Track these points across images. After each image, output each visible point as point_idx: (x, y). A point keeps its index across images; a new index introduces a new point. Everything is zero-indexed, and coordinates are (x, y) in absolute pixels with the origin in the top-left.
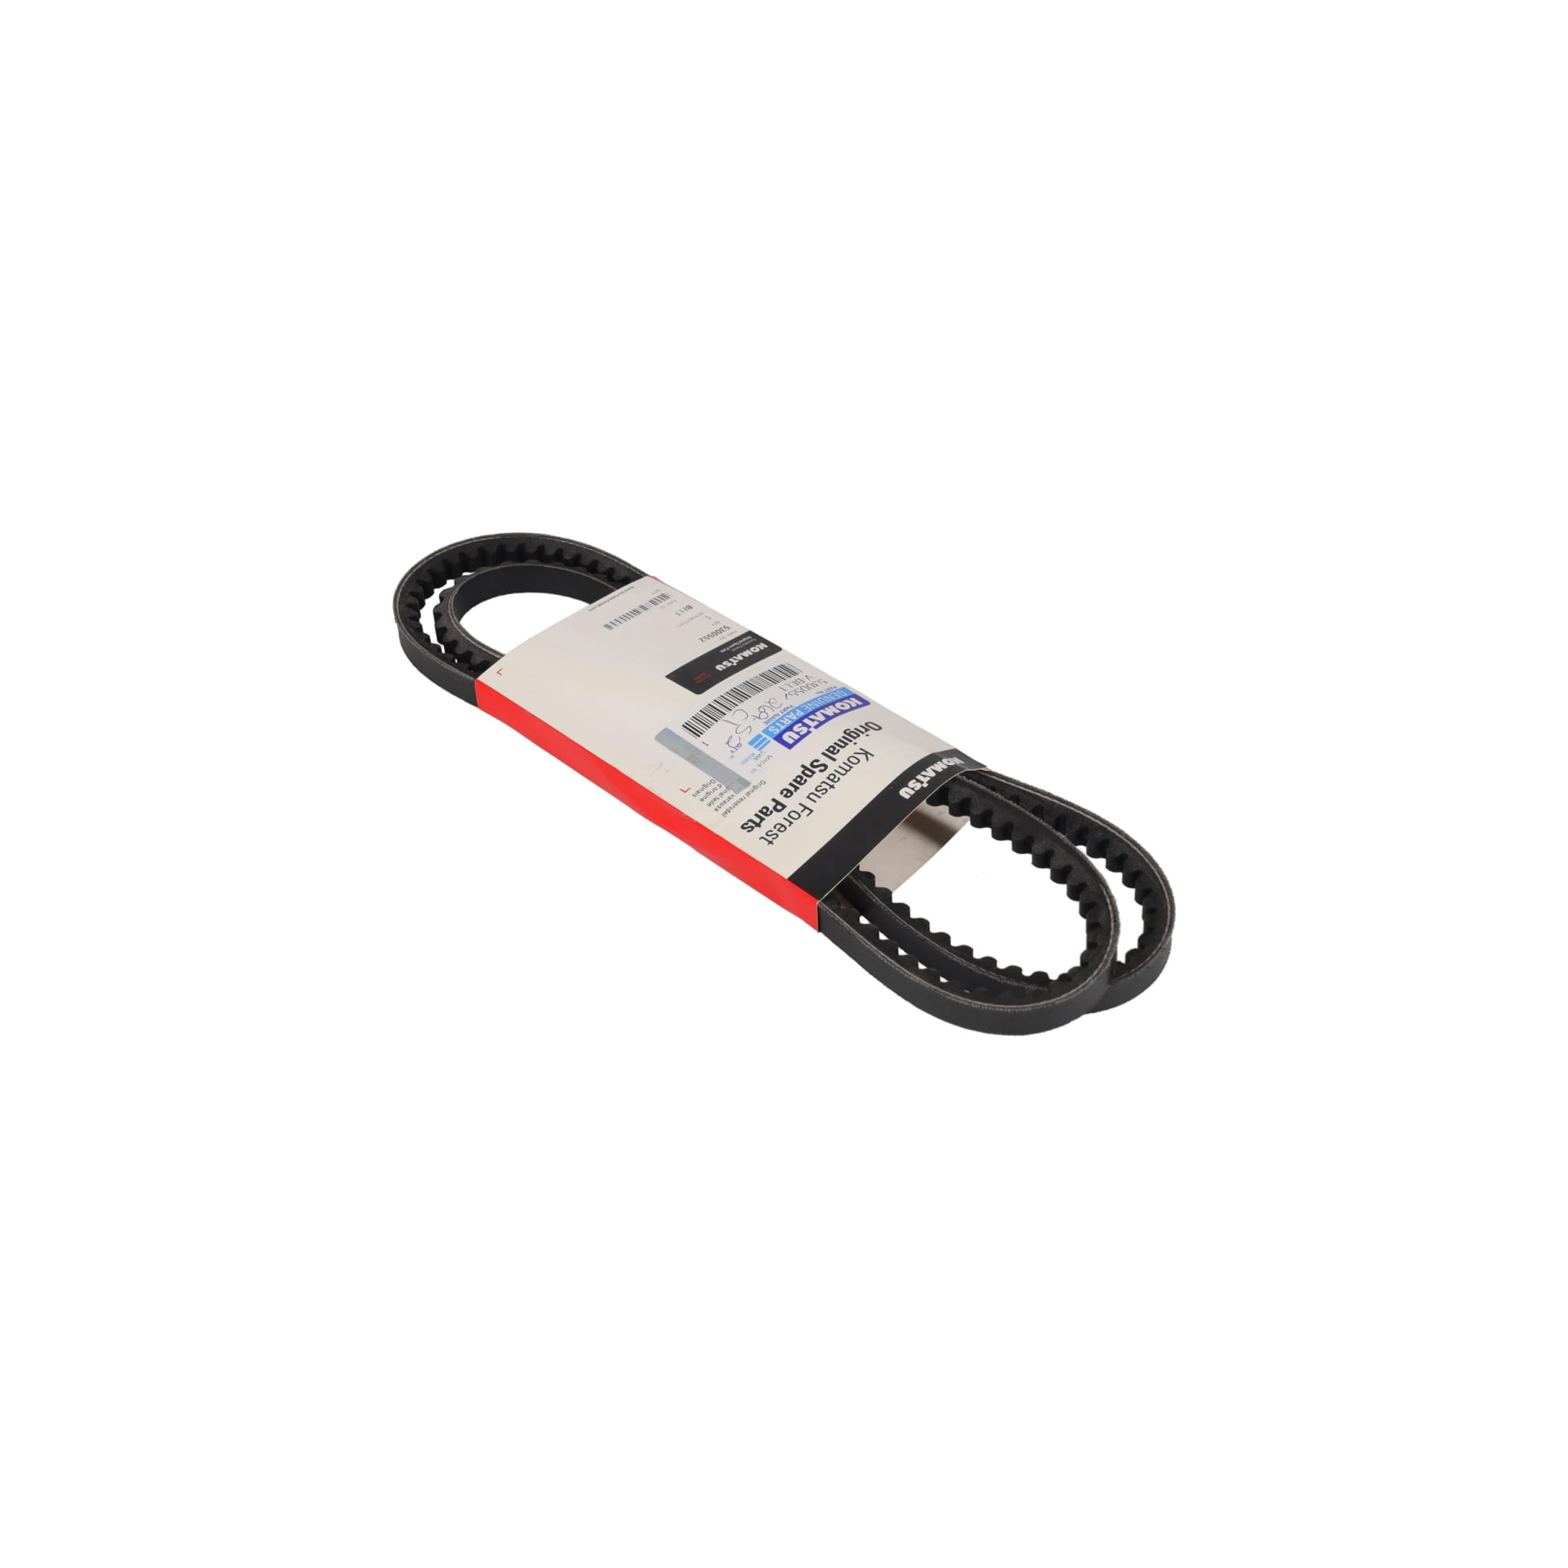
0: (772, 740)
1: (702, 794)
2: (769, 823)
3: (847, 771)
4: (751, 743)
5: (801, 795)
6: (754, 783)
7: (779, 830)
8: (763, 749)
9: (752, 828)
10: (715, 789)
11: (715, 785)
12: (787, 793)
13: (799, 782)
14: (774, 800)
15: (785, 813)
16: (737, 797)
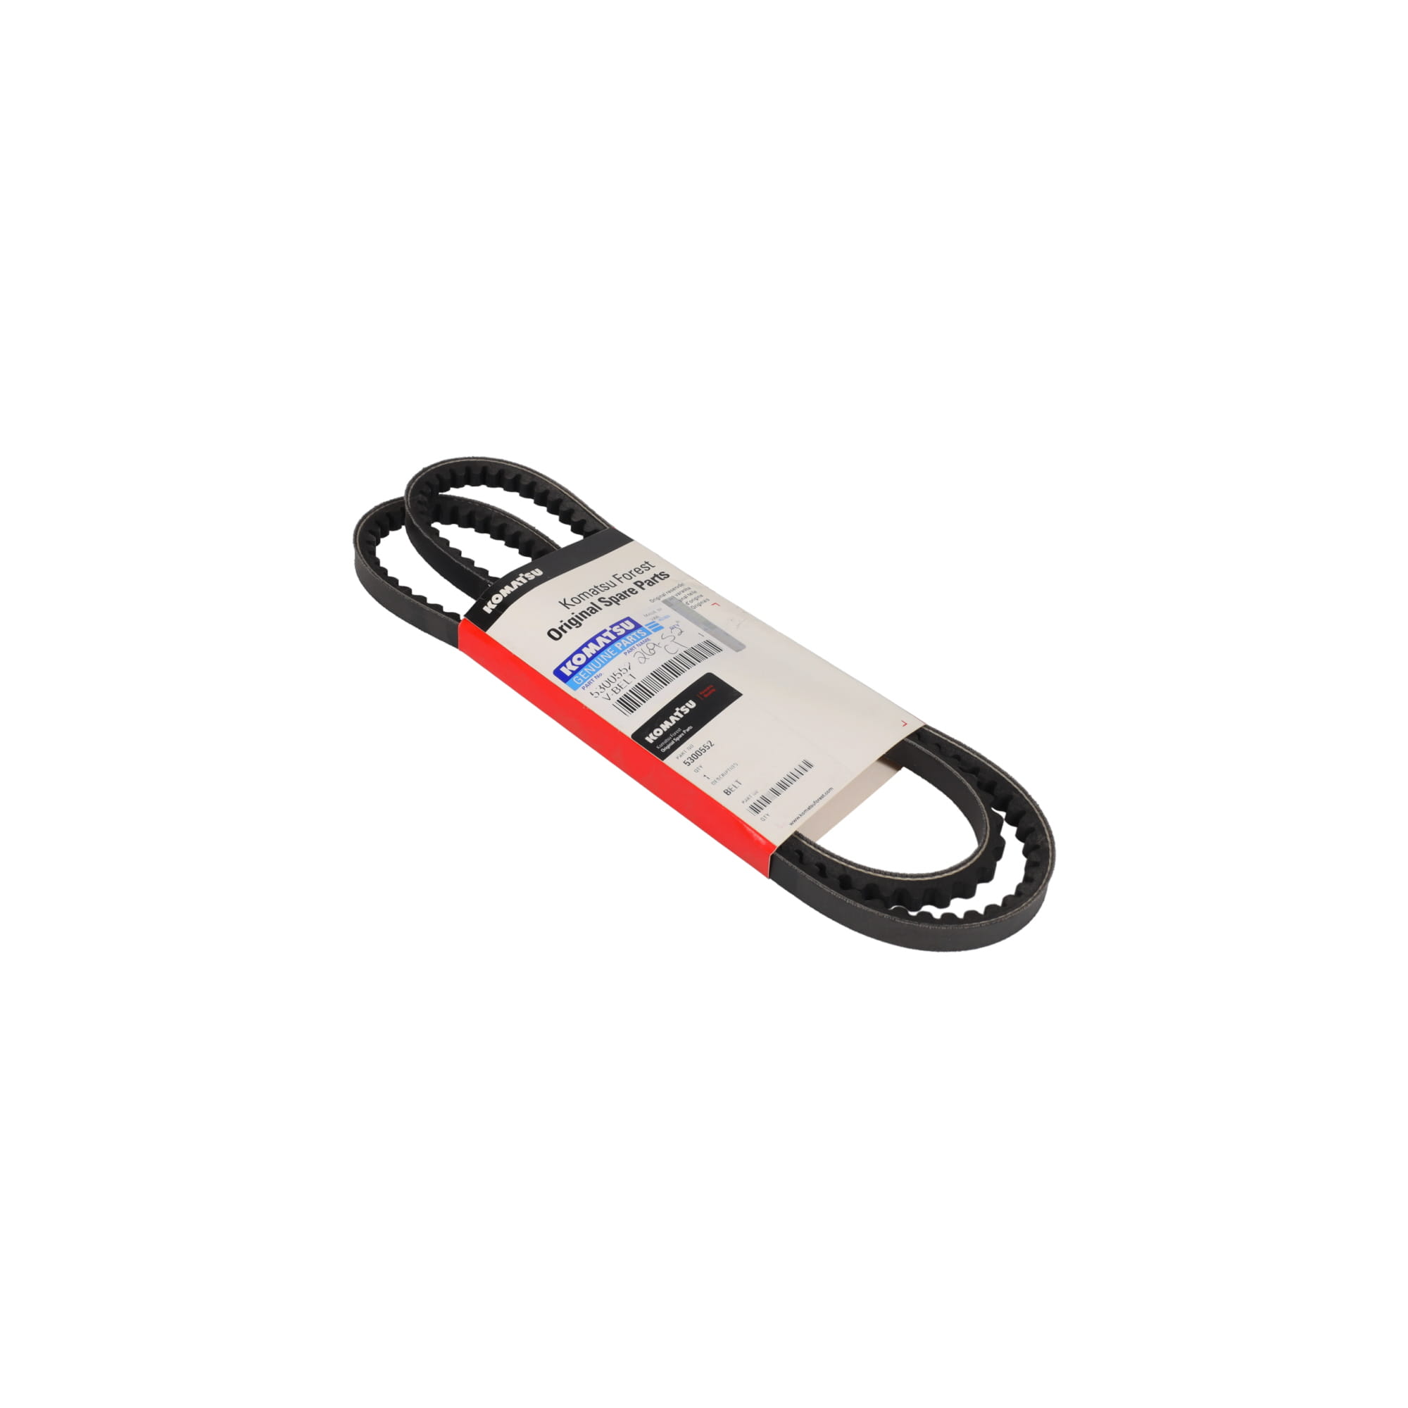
0: (644, 626)
1: (701, 600)
2: (648, 575)
3: (583, 594)
4: (661, 628)
5: (621, 588)
6: (657, 601)
7: (640, 570)
8: (651, 621)
9: (660, 574)
10: (692, 601)
11: (693, 604)
12: (632, 591)
13: (623, 596)
14: (643, 589)
15: (635, 579)
16: (673, 594)
